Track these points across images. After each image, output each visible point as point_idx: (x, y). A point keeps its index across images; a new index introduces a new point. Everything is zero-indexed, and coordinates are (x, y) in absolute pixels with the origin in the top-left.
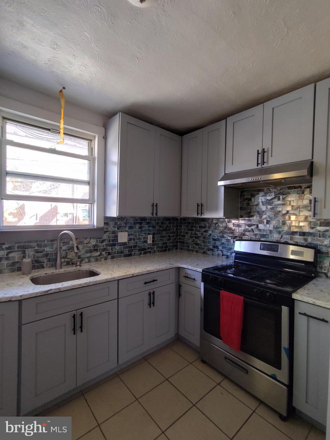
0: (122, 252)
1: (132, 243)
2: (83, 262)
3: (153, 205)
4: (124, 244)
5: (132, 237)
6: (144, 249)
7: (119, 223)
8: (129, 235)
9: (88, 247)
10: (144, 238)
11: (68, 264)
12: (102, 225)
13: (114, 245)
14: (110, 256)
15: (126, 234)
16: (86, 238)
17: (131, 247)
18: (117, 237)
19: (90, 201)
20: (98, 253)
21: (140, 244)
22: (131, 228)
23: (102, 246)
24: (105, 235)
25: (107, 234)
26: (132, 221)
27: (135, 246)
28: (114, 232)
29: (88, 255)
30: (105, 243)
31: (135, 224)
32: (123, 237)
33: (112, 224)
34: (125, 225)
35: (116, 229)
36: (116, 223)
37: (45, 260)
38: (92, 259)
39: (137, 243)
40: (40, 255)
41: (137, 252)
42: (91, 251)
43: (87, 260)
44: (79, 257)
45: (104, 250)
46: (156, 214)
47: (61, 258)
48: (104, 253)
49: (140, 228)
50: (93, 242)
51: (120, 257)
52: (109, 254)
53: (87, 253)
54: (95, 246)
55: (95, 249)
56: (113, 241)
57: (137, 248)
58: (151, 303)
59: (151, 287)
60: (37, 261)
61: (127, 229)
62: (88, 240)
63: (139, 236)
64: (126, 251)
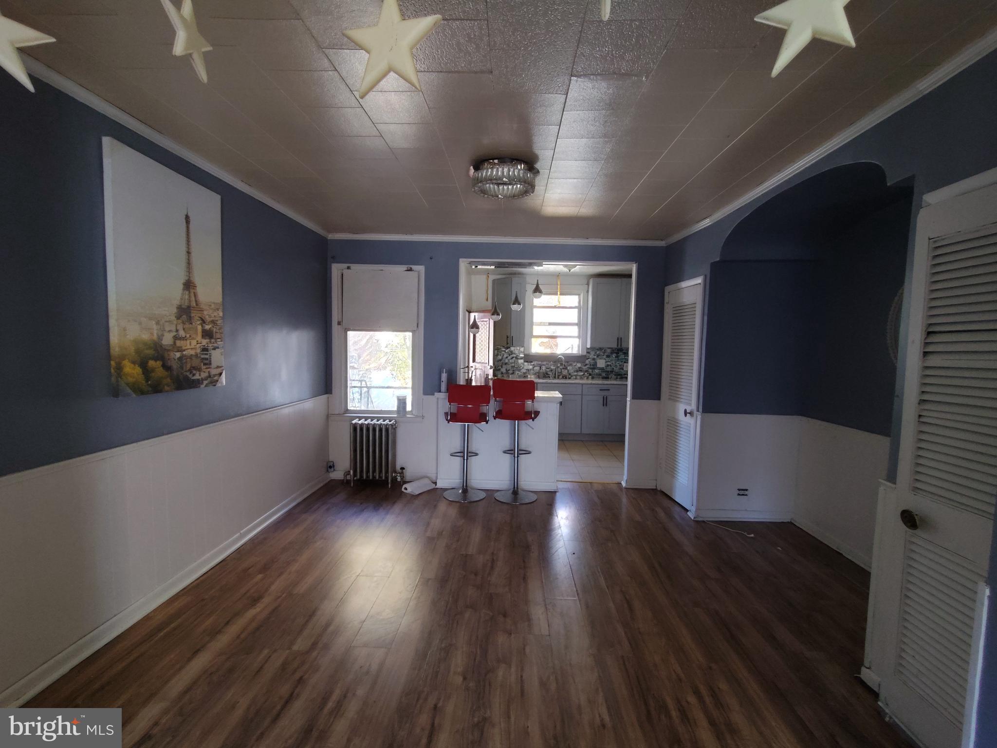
0: (600, 375)
1: (609, 369)
2: (572, 378)
3: (618, 339)
4: (602, 369)
5: (609, 363)
6: (619, 375)
7: (598, 352)
8: (606, 362)
9: (576, 368)
10: (620, 365)
11: (563, 378)
12: (585, 353)
13: (594, 369)
14: (590, 377)
15: (604, 361)
16: (574, 362)
17: (608, 372)
18: (596, 363)
19: (579, 337)
20: (582, 373)
21: (616, 370)
22: (608, 356)
23: (585, 368)
24: (587, 361)
25: (589, 360)
26: (609, 351)
27: (612, 372)
28: (594, 359)
29: (576, 374)
30: (587, 366)
31: (612, 353)
32: (601, 363)
33: (593, 353)
34: (603, 354)
35: (596, 357)
36: (596, 353)
37: (550, 373)
38: (578, 377)
39: (613, 369)
40: (548, 370)
41: (614, 377)
42: (577, 371)
43: (574, 377)
44: (570, 374)
45: (586, 371)
46: (621, 345)
47: (558, 373)
48: (586, 374)
49: (617, 357)
50: (579, 365)
51: (599, 378)
52: (590, 375)
53: (574, 372)
54: (580, 368)
55: (580, 370)
56: (593, 365)
57: (614, 373)
58: (605, 402)
59: (605, 393)
60: (547, 374)
61: (605, 357)
62: (576, 363)
63: (615, 363)
64: (604, 375)
